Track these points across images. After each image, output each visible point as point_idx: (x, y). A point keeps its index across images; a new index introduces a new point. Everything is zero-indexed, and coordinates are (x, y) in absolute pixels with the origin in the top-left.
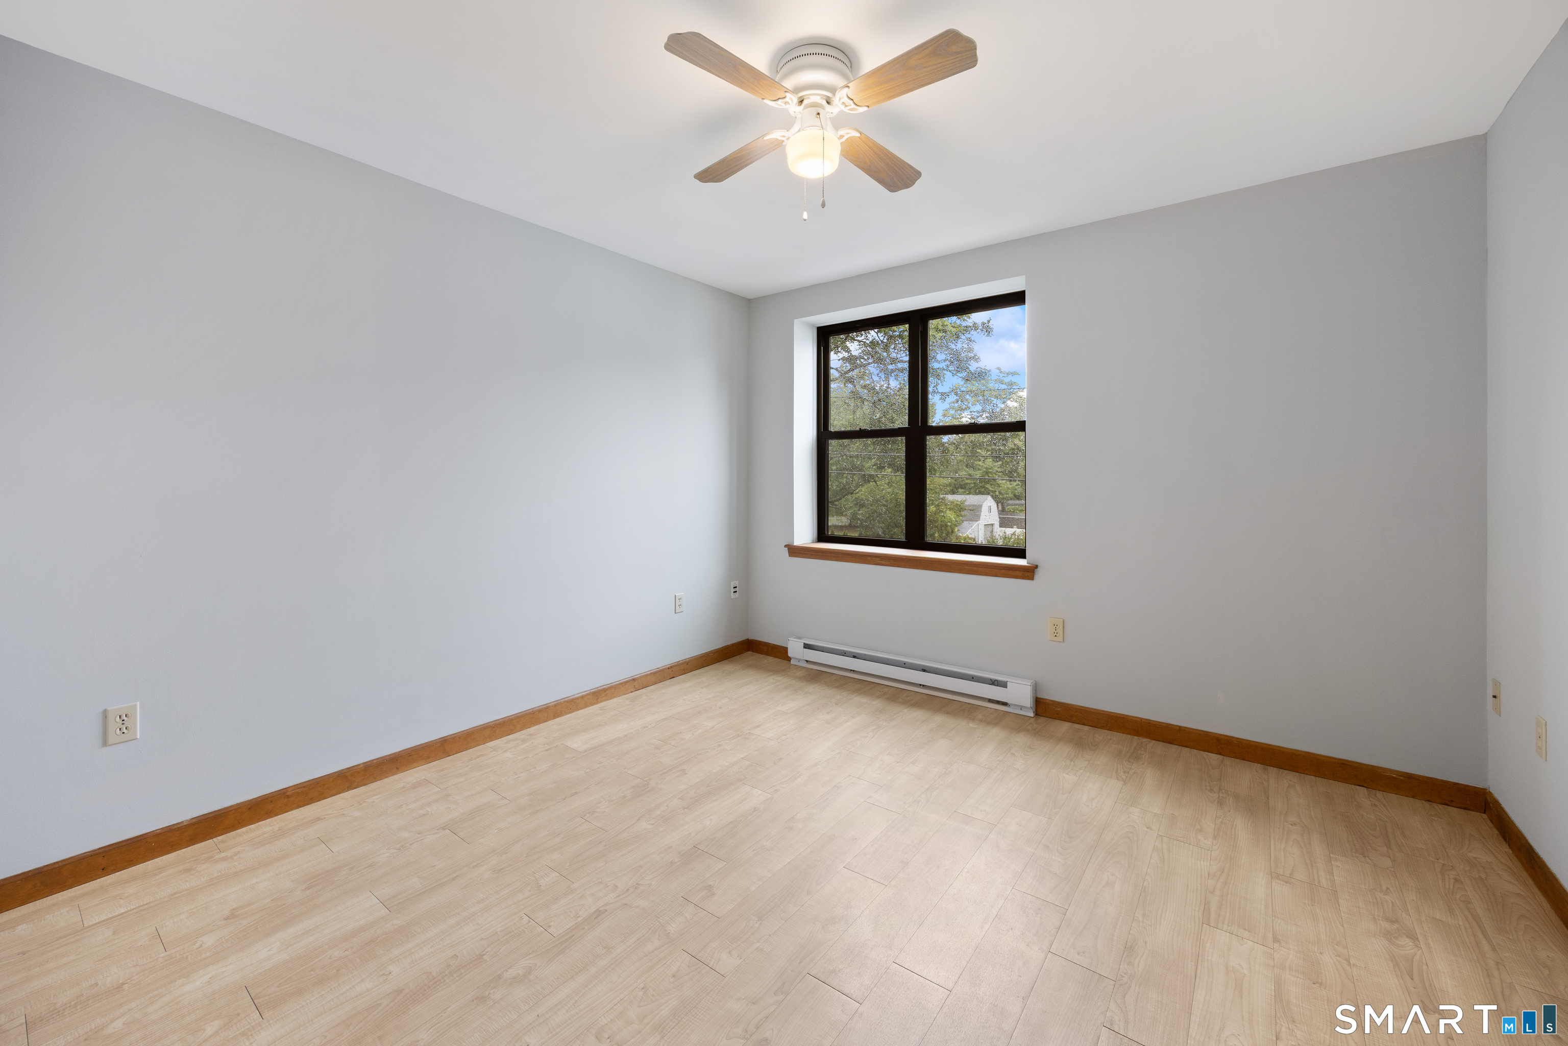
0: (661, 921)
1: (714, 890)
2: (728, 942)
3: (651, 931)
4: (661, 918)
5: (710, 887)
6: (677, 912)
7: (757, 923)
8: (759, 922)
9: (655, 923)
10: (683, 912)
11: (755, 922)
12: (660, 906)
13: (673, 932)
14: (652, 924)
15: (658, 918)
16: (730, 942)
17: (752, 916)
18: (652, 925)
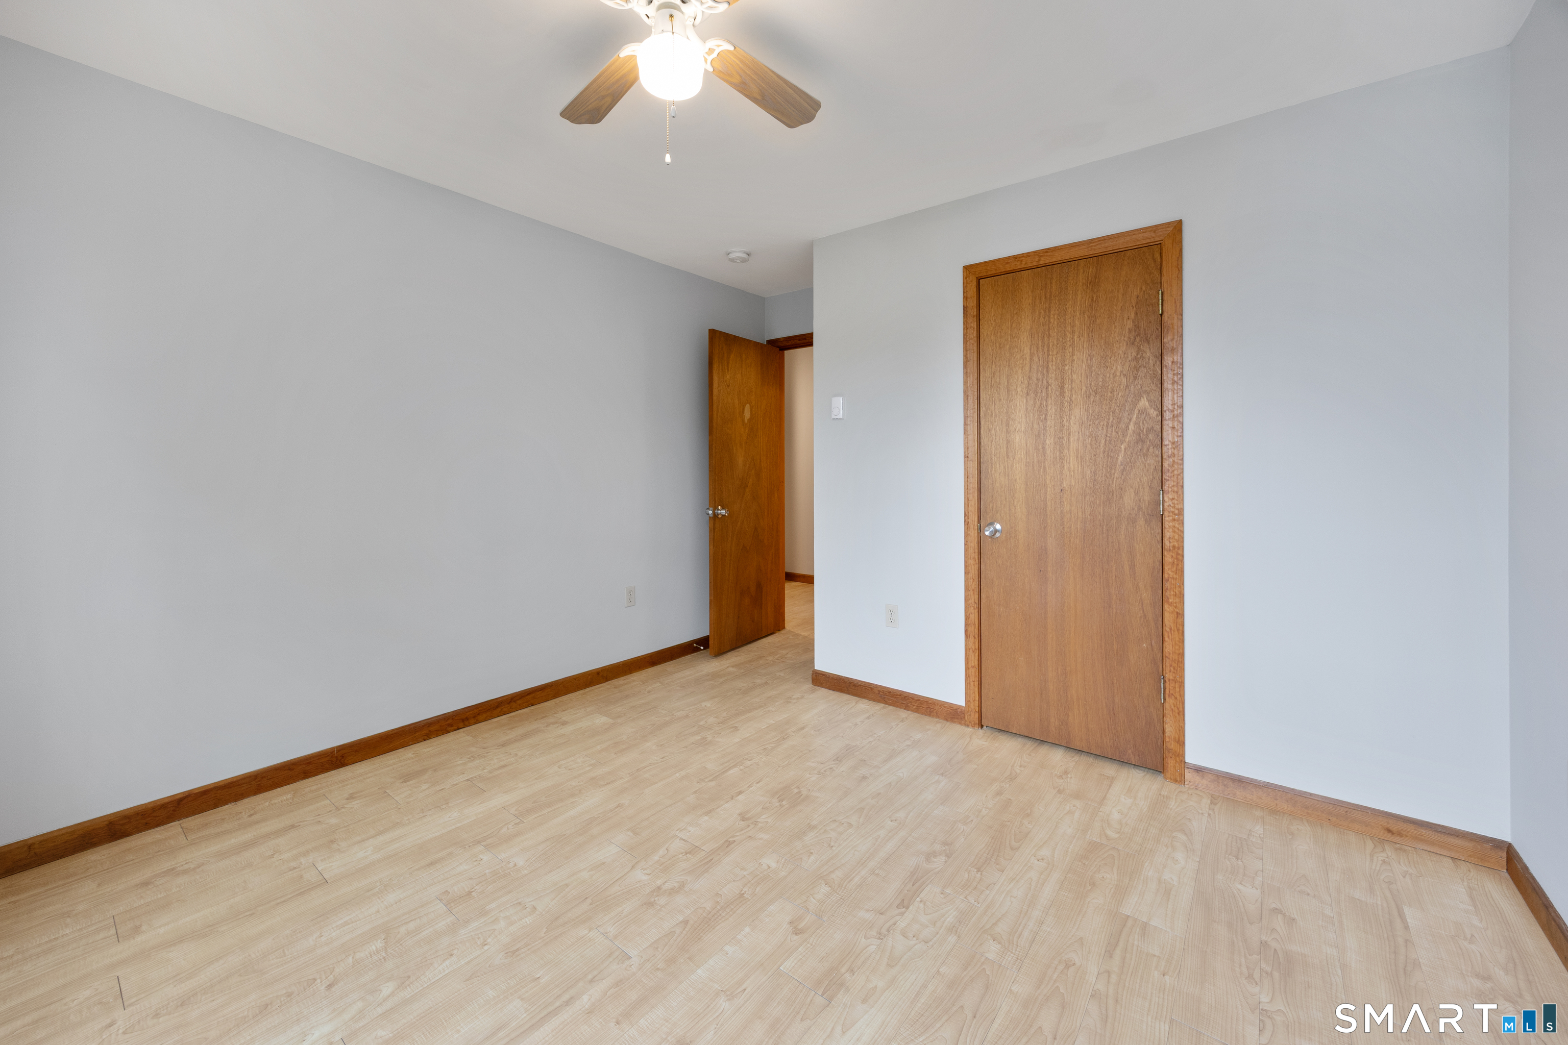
0: (837, 896)
1: (791, 928)
2: (771, 875)
3: (843, 887)
4: (838, 898)
5: (797, 932)
6: (825, 904)
7: (745, 892)
8: (743, 892)
9: (843, 894)
10: (818, 904)
11: (747, 893)
12: (844, 911)
13: (823, 885)
14: (845, 893)
15: (841, 898)
16: (769, 875)
17: (750, 898)
18: (844, 891)
